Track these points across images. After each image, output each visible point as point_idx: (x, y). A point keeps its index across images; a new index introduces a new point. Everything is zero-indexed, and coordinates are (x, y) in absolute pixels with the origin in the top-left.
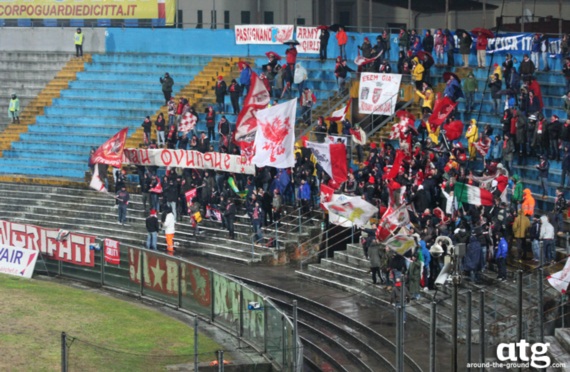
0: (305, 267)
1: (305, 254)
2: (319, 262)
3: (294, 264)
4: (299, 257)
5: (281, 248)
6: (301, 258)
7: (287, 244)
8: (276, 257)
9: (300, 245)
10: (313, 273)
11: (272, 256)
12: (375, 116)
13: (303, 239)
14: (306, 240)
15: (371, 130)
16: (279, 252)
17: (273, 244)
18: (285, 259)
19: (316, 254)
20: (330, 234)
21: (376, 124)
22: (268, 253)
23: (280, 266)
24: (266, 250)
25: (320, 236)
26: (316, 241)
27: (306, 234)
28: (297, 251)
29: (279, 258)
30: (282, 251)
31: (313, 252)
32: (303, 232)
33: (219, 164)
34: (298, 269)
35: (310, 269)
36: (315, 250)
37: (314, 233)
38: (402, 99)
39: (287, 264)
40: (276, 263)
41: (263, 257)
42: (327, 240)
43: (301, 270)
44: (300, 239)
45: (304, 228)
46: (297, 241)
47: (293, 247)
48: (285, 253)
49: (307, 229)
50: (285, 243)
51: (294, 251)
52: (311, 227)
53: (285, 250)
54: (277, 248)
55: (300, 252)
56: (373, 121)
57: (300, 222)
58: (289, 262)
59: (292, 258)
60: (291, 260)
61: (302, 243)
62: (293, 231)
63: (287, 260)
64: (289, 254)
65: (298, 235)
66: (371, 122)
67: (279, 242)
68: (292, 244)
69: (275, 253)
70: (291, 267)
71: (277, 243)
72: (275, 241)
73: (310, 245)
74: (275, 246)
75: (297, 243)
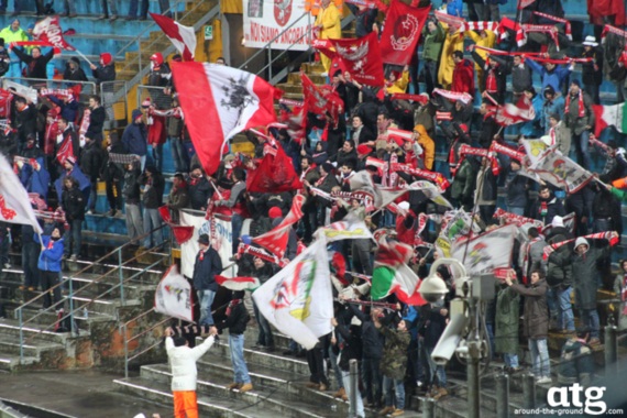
0: (134, 370)
1: (132, 346)
3: (110, 366)
5: (83, 333)
6: (123, 352)
7: (95, 325)
8: (71, 352)
9: (122, 325)
10: (153, 383)
11: (62, 351)
13: (127, 313)
14: (135, 314)
16: (78, 341)
17: (65, 326)
18: (90, 356)
22: (54, 345)
23: (80, 371)
24: (50, 339)
27: (134, 302)
28: (116, 340)
29: (78, 354)
30: (85, 339)
31: (150, 339)
32: (128, 297)
34: (122, 375)
35: (145, 375)
37: (152, 299)
39: (94, 367)
40: (71, 365)
41: (43, 354)
43: (126, 378)
44: (121, 314)
45: (130, 289)
46: (115, 318)
47: (106, 330)
48: (89, 343)
49: (137, 292)
50: (89, 322)
51: (109, 339)
52: (144, 288)
53: (91, 338)
54: (74, 334)
55: (122, 341)
56: (270, 62)
57: (121, 278)
58: (98, 362)
59: (105, 354)
60: (102, 359)
61: (126, 320)
62: (107, 297)
63: (95, 359)
64: (99, 345)
65: (118, 303)
66: (267, 63)
67: (78, 321)
68: (105, 324)
69: (69, 344)
70: (104, 373)
71: (73, 323)
72: (69, 317)
73: (143, 324)
74: (69, 330)
75: (115, 322)
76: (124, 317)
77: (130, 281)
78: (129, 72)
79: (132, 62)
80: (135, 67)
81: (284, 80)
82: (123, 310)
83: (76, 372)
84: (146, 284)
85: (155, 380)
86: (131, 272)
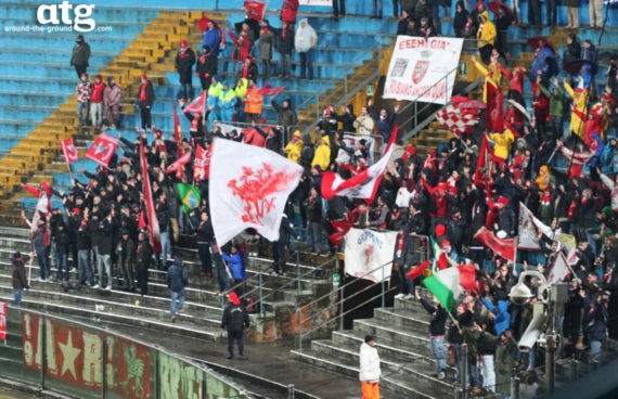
0: (307, 344)
1: (306, 325)
2: (330, 337)
3: (288, 340)
4: (297, 329)
5: (269, 315)
6: (301, 332)
7: (278, 308)
8: (260, 329)
9: (298, 310)
10: (321, 354)
11: (253, 327)
12: (421, 105)
13: (302, 300)
14: (308, 301)
15: (413, 127)
16: (265, 320)
17: (256, 309)
18: (274, 332)
19: (324, 325)
20: (347, 292)
21: (421, 118)
23: (266, 343)
25: (332, 296)
26: (325, 303)
27: (308, 292)
28: (294, 321)
29: (265, 330)
30: (270, 319)
31: (319, 321)
32: (304, 288)
34: (296, 348)
35: (315, 348)
36: (325, 317)
37: (322, 290)
38: (464, 77)
39: (277, 340)
40: (259, 338)
42: (342, 301)
43: (300, 349)
44: (298, 301)
45: (305, 282)
46: (293, 304)
47: (287, 313)
48: (274, 322)
49: (311, 285)
50: (274, 307)
51: (288, 320)
52: (316, 282)
53: (275, 318)
54: (262, 315)
55: (298, 322)
56: (416, 113)
57: (299, 274)
58: (280, 337)
59: (286, 331)
60: (284, 335)
61: (301, 306)
62: (288, 288)
63: (278, 334)
64: (281, 324)
65: (296, 293)
66: (413, 114)
67: (266, 306)
68: (285, 309)
69: (258, 322)
70: (283, 345)
71: (262, 307)
72: (259, 303)
73: (315, 309)
74: (258, 312)
75: (293, 306)
76: (300, 303)
77: (305, 276)
78: (309, 119)
79: (312, 112)
80: (314, 115)
81: (427, 127)
82: (299, 298)
83: (263, 344)
84: (317, 279)
85: (322, 352)
86: (306, 270)
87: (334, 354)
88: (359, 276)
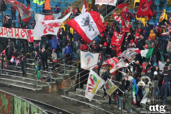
0: (67, 93)
1: (67, 86)
2: (75, 91)
3: (60, 92)
4: (63, 88)
5: (53, 82)
6: (65, 88)
7: (57, 80)
8: (50, 87)
9: (64, 81)
10: (72, 97)
11: (48, 87)
13: (66, 77)
14: (67, 78)
15: (105, 15)
16: (52, 84)
17: (49, 80)
18: (55, 89)
19: (73, 86)
20: (81, 75)
21: (108, 12)
22: (46, 85)
23: (52, 92)
24: (45, 84)
25: (76, 76)
26: (73, 78)
27: (68, 74)
28: (62, 85)
29: (52, 88)
30: (54, 84)
31: (71, 85)
32: (66, 73)
33: (18, 34)
34: (63, 95)
35: (70, 94)
36: (73, 84)
37: (72, 74)
39: (56, 91)
40: (50, 91)
41: (43, 88)
42: (80, 78)
43: (65, 95)
44: (64, 78)
45: (67, 71)
46: (62, 79)
47: (60, 82)
48: (55, 85)
49: (68, 72)
50: (55, 80)
51: (60, 84)
52: (70, 71)
53: (56, 84)
54: (51, 83)
55: (64, 85)
57: (64, 68)
58: (57, 90)
59: (59, 88)
60: (59, 89)
61: (65, 79)
62: (60, 73)
63: (57, 89)
64: (58, 86)
65: (63, 75)
66: (105, 11)
67: (52, 79)
68: (59, 80)
69: (50, 85)
70: (59, 93)
72: (50, 78)
73: (70, 80)
74: (50, 81)
75: (62, 80)
76: (65, 78)
77: (67, 69)
81: (110, 15)
82: (64, 77)
83: (51, 93)
84: (71, 70)
85: (72, 96)
86: (67, 66)
87: (77, 97)
88: (86, 69)
